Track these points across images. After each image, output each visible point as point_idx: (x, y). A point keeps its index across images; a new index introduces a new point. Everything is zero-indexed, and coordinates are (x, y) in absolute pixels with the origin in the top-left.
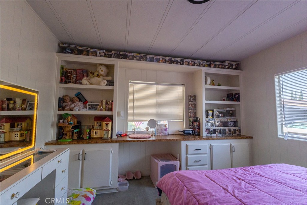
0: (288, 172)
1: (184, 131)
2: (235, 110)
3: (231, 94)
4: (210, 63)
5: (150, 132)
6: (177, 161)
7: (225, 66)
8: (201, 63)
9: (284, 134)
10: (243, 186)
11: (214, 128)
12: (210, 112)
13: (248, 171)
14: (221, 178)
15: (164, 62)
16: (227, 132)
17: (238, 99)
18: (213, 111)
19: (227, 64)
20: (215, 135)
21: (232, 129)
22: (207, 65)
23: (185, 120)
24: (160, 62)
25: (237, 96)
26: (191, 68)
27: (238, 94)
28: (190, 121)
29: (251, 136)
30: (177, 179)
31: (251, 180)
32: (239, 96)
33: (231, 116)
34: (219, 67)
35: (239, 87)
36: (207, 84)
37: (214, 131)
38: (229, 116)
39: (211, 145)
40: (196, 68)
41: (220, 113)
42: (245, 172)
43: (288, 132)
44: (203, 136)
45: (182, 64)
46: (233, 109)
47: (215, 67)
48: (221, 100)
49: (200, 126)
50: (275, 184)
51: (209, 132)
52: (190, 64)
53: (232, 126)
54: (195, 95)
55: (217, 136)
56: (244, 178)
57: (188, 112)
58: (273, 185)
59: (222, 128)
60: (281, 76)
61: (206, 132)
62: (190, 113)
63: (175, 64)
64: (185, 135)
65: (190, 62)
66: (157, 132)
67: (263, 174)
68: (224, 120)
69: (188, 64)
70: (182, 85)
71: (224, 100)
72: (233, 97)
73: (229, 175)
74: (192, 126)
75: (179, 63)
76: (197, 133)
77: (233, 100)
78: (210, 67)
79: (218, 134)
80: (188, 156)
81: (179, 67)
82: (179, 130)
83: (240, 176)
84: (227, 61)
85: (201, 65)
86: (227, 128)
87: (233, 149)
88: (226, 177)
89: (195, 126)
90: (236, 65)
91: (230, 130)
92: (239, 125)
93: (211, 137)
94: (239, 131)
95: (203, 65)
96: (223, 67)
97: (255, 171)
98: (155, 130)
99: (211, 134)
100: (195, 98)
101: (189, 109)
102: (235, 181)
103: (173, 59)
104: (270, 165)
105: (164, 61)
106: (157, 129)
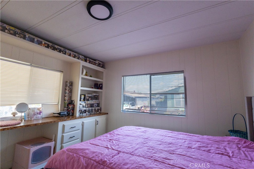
0: (129, 130)
1: (60, 113)
2: (99, 96)
3: (97, 84)
4: (87, 59)
5: (18, 117)
6: (52, 142)
7: (96, 63)
8: (80, 57)
9: (124, 110)
10: (114, 143)
11: (85, 109)
12: (83, 97)
13: (113, 134)
14: (101, 142)
15: (46, 47)
16: (93, 111)
17: (101, 88)
18: (85, 95)
19: (97, 63)
20: (85, 114)
21: (97, 108)
22: (84, 60)
23: (60, 103)
24: (42, 46)
25: (101, 85)
26: (71, 59)
27: (102, 84)
28: (65, 104)
29: (107, 112)
30: (70, 153)
31: (117, 138)
32: (102, 86)
33: (96, 99)
34: (92, 64)
35: (102, 79)
36: (83, 74)
37: (85, 111)
38: (95, 100)
39: (83, 122)
40: (76, 60)
41: (90, 97)
42: (111, 135)
43: (126, 109)
44: (77, 116)
45: (64, 54)
46: (98, 94)
47: (90, 63)
48: (90, 88)
49: (74, 108)
50: (127, 137)
51: (81, 112)
52: (71, 56)
53: (96, 107)
54: (72, 82)
55: (86, 115)
56: (113, 138)
57: (64, 96)
58: (126, 138)
59: (90, 108)
60: (125, 77)
61: (79, 112)
62: (66, 97)
63: (58, 52)
64: (60, 116)
65: (72, 54)
66: (27, 117)
67: (120, 134)
68: (92, 102)
69: (70, 55)
70: (61, 71)
71: (92, 88)
72: (98, 86)
73: (104, 139)
74: (67, 108)
75: (62, 52)
76: (71, 114)
77: (98, 88)
78: (87, 62)
79: (87, 113)
80: (64, 135)
81: (61, 55)
82: (54, 113)
83: (110, 138)
84: (98, 60)
85: (80, 59)
86: (93, 108)
87: (97, 123)
88: (103, 141)
89: (69, 108)
90: (102, 64)
91: (95, 110)
92: (100, 106)
93: (82, 116)
94: (101, 109)
95: (82, 59)
96: (95, 64)
97: (115, 133)
98: (25, 115)
99: (83, 113)
100: (71, 84)
101: (66, 93)
102: (109, 141)
103: (56, 47)
104: (120, 128)
105: (46, 45)
106: (28, 113)
